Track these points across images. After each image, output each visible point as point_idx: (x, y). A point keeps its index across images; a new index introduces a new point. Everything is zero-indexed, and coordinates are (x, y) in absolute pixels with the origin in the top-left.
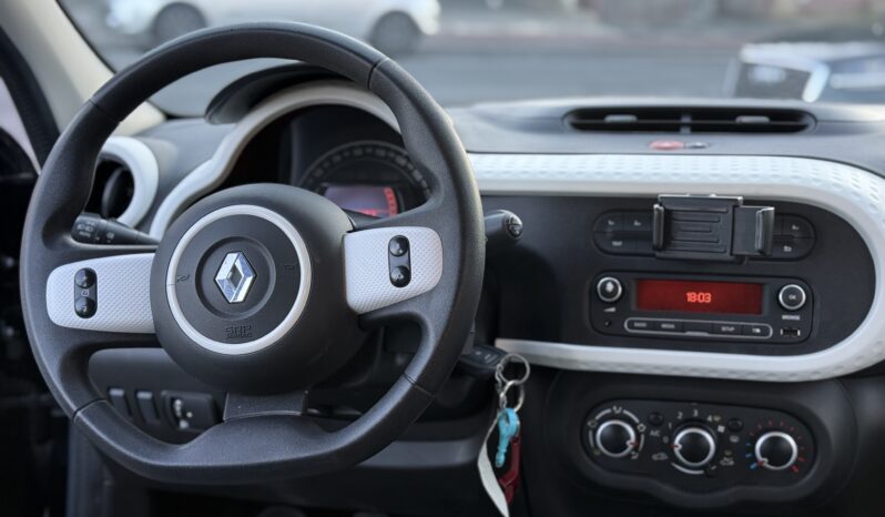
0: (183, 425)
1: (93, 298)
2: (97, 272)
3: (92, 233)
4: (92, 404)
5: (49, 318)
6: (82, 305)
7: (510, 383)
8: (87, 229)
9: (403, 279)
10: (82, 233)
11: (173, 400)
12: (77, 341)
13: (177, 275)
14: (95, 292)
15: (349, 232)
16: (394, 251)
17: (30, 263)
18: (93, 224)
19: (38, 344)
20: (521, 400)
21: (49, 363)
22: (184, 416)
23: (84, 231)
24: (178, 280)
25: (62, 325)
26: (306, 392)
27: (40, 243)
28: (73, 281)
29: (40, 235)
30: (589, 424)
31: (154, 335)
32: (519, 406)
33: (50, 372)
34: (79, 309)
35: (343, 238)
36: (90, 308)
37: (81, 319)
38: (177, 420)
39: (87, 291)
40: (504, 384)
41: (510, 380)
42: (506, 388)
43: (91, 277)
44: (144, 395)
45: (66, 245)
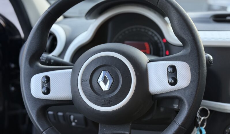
0: (73, 124)
1: (49, 88)
2: (50, 77)
3: (46, 60)
4: (49, 129)
5: (32, 95)
6: (44, 90)
7: (202, 118)
8: (44, 58)
9: (174, 82)
10: (42, 60)
11: (70, 116)
12: (43, 104)
13: (82, 79)
14: (49, 85)
15: (148, 62)
16: (169, 71)
17: (24, 73)
18: (46, 57)
19: (28, 105)
20: (205, 124)
21: (32, 113)
22: (74, 121)
23: (43, 59)
24: (83, 81)
25: (37, 97)
26: (131, 124)
27: (28, 66)
28: (41, 80)
29: (28, 63)
30: (227, 131)
31: (71, 101)
32: (205, 126)
33: (32, 116)
34: (43, 91)
35: (147, 65)
36: (48, 91)
37: (44, 95)
38: (71, 122)
39: (47, 84)
40: (200, 119)
41: (202, 117)
42: (201, 120)
43: (48, 79)
44: (60, 114)
45: (38, 66)
